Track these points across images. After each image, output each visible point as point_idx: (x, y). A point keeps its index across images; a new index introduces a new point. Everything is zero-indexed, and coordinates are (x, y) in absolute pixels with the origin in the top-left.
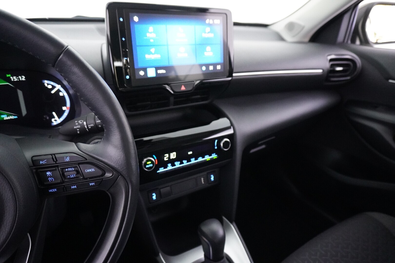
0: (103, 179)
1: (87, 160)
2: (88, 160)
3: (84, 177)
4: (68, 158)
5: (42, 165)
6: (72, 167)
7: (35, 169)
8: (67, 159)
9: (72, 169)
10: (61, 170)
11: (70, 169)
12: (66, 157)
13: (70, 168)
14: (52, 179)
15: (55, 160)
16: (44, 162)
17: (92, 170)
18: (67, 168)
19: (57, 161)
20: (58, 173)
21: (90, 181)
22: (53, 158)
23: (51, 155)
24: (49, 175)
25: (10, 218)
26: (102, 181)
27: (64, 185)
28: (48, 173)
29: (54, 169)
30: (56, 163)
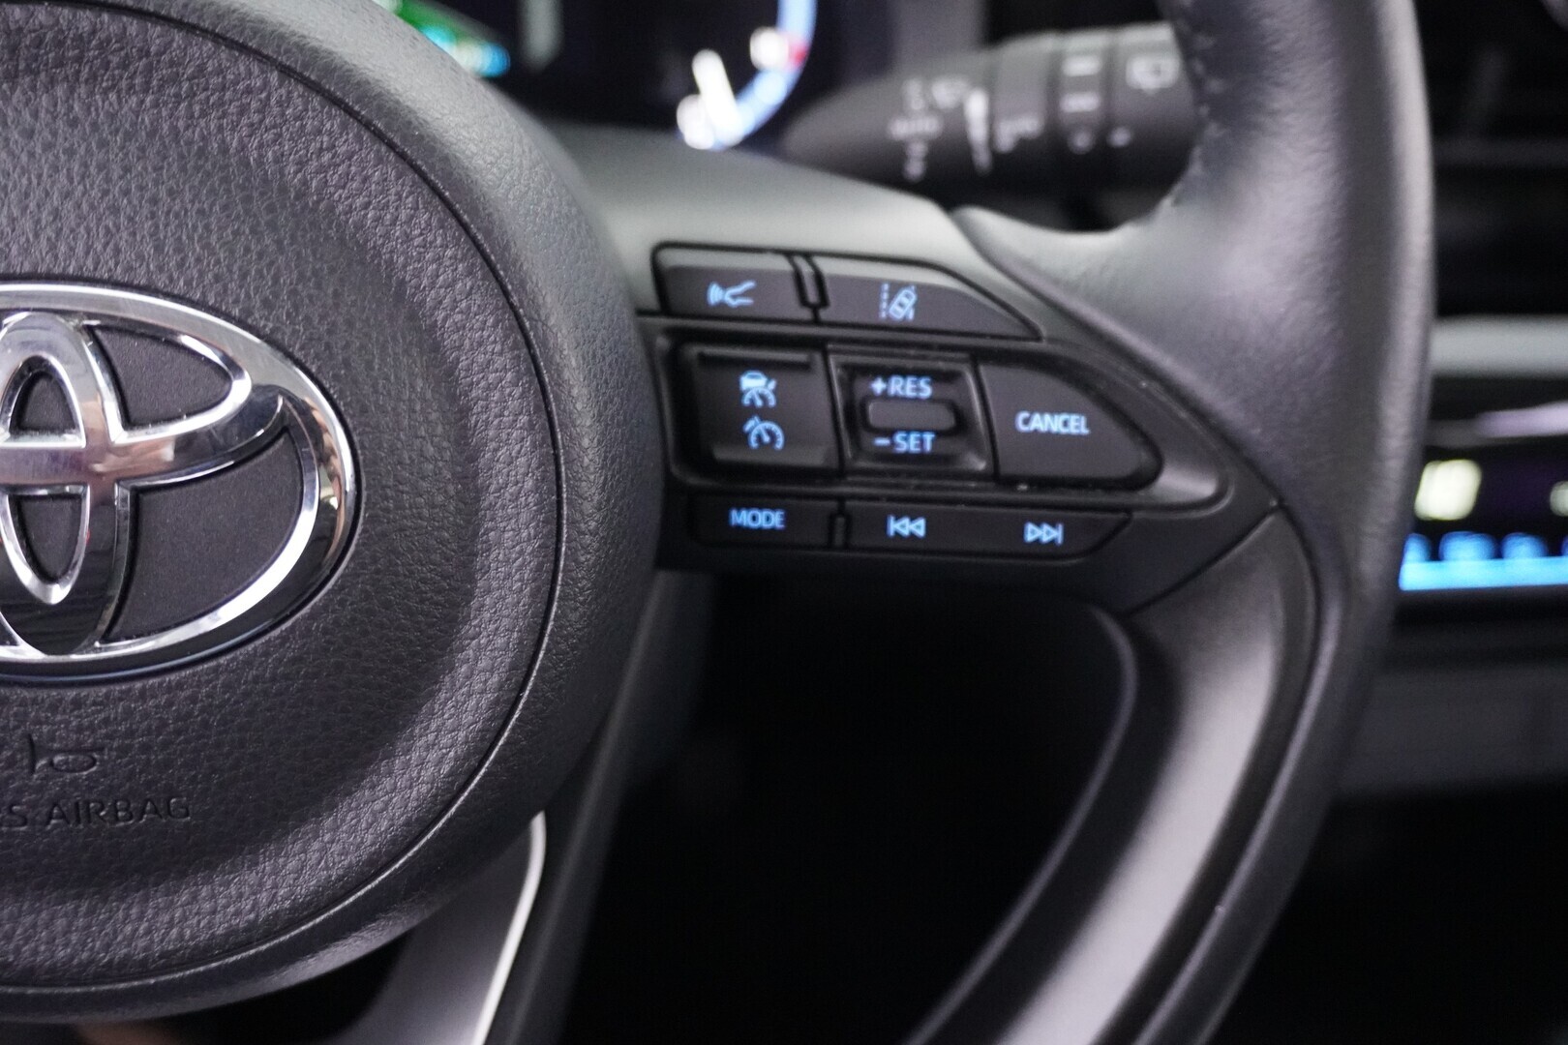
0: (1137, 515)
1: (1038, 338)
2: (1052, 340)
3: (1001, 462)
4: (905, 301)
5: (722, 313)
6: (919, 373)
7: (670, 332)
8: (901, 305)
9: (918, 390)
10: (841, 380)
11: (903, 388)
12: (896, 287)
13: (903, 373)
14: (770, 433)
15: (812, 296)
16: (734, 297)
17: (1065, 424)
18: (886, 374)
19: (824, 301)
20: (817, 395)
21: (1033, 506)
22: (798, 277)
23: (789, 254)
24: (752, 401)
25: (500, 641)
26: (1125, 523)
27: (841, 499)
28: (754, 385)
29: (800, 357)
30: (816, 321)
